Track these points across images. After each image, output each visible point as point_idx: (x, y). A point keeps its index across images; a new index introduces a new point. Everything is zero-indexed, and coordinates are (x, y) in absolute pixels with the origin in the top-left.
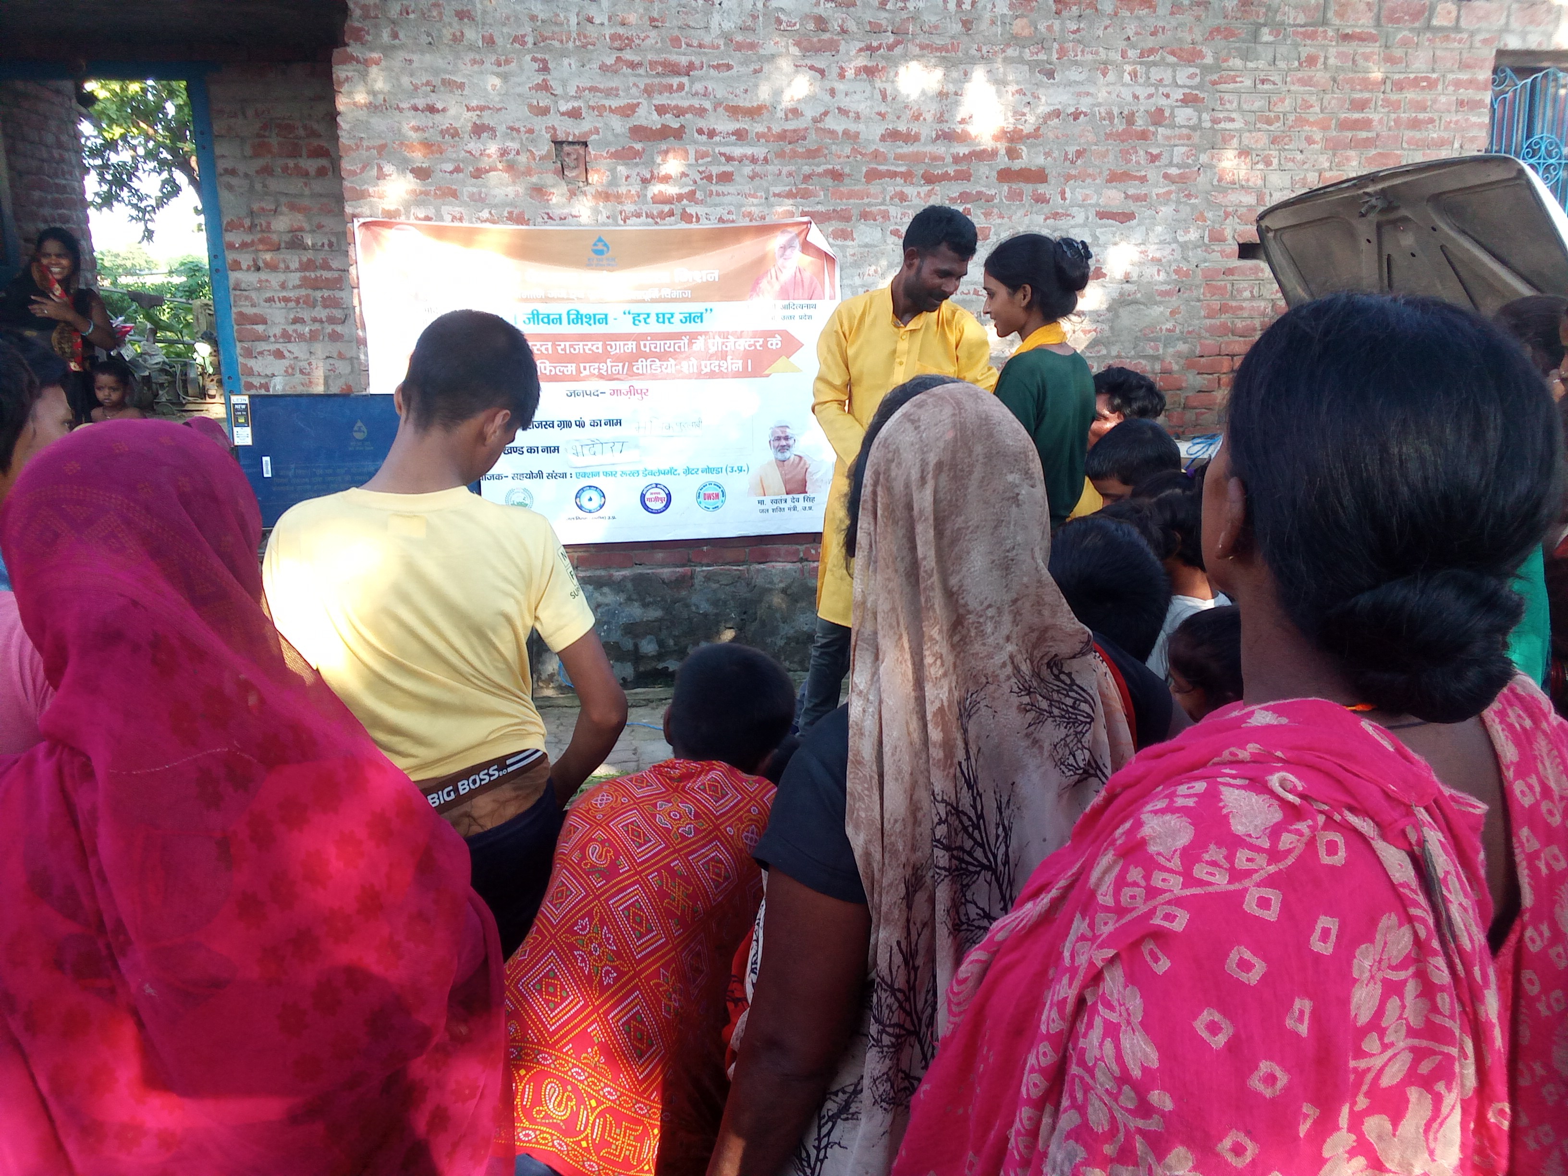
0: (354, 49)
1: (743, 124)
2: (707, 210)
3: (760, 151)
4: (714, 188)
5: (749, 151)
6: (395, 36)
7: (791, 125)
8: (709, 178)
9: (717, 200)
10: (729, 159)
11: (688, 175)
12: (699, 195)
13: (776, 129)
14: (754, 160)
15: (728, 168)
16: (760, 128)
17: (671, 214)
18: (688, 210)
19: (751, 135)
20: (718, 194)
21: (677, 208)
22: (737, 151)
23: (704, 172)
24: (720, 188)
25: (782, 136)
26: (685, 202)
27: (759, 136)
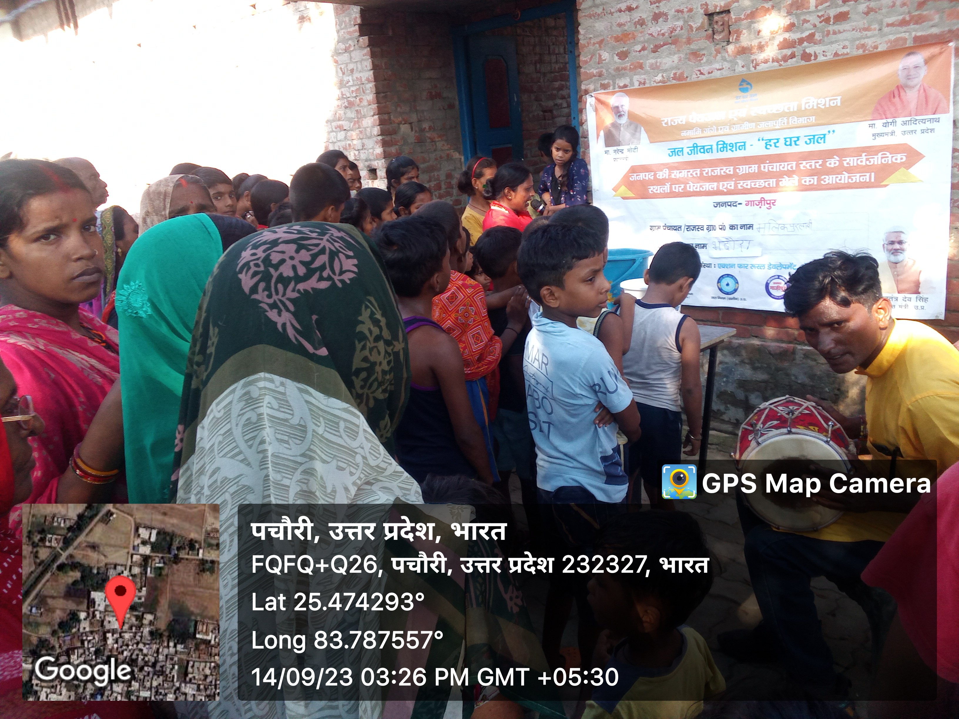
2: (823, 48)
4: (831, 28)
8: (827, 20)
9: (833, 37)
11: (809, 21)
12: (818, 37)
15: (844, 9)
17: (793, 56)
18: (808, 51)
20: (835, 33)
21: (798, 50)
23: (822, 16)
24: (836, 27)
26: (805, 44)
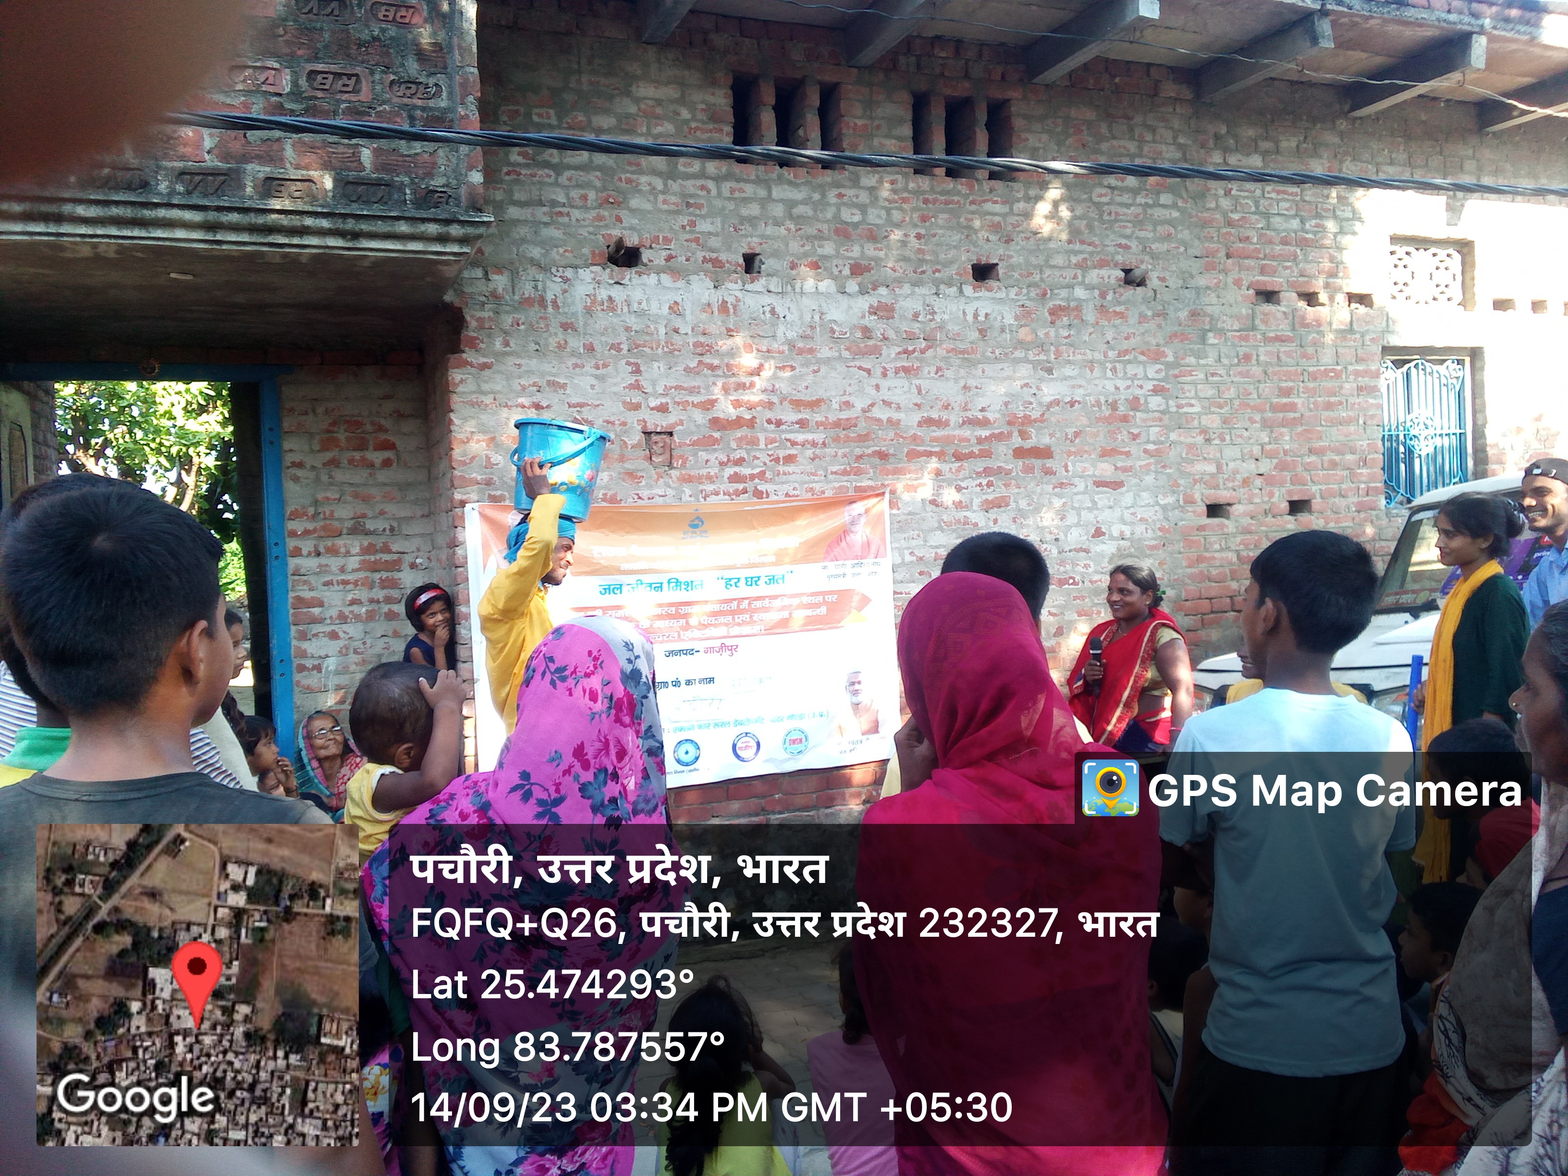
0: (469, 355)
1: (805, 415)
2: (775, 487)
3: (819, 437)
4: (781, 468)
5: (810, 437)
6: (507, 344)
7: (844, 415)
8: (777, 460)
9: (783, 478)
10: (794, 443)
11: (759, 458)
12: (768, 475)
13: (832, 418)
14: (814, 444)
15: (793, 452)
16: (819, 418)
17: (745, 491)
18: (760, 488)
19: (812, 424)
20: (784, 474)
21: (750, 486)
22: (800, 437)
23: (772, 455)
24: (786, 468)
25: (837, 424)
26: (756, 481)
27: (818, 424)
